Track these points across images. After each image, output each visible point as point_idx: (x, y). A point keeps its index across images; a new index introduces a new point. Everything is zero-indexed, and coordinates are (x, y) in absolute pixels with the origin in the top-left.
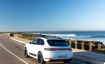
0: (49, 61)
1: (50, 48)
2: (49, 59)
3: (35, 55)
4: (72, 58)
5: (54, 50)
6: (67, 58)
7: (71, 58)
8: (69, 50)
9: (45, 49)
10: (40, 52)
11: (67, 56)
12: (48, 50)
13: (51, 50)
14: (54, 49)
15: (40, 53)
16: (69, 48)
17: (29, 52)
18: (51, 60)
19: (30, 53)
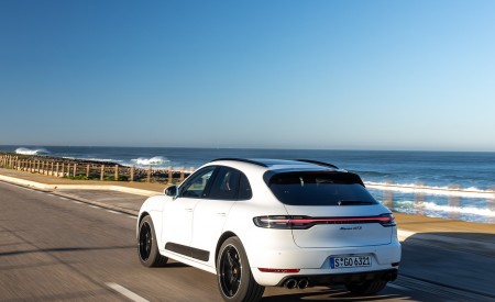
0: (282, 284)
1: (287, 217)
2: (281, 271)
3: (203, 255)
4: (397, 267)
5: (305, 224)
6: (374, 267)
7: (391, 267)
8: (381, 223)
9: (259, 222)
10: (228, 235)
11: (373, 254)
12: (275, 226)
13: (288, 224)
14: (304, 217)
15: (228, 244)
16: (381, 216)
17: (163, 236)
18: (294, 280)
19: (171, 246)
